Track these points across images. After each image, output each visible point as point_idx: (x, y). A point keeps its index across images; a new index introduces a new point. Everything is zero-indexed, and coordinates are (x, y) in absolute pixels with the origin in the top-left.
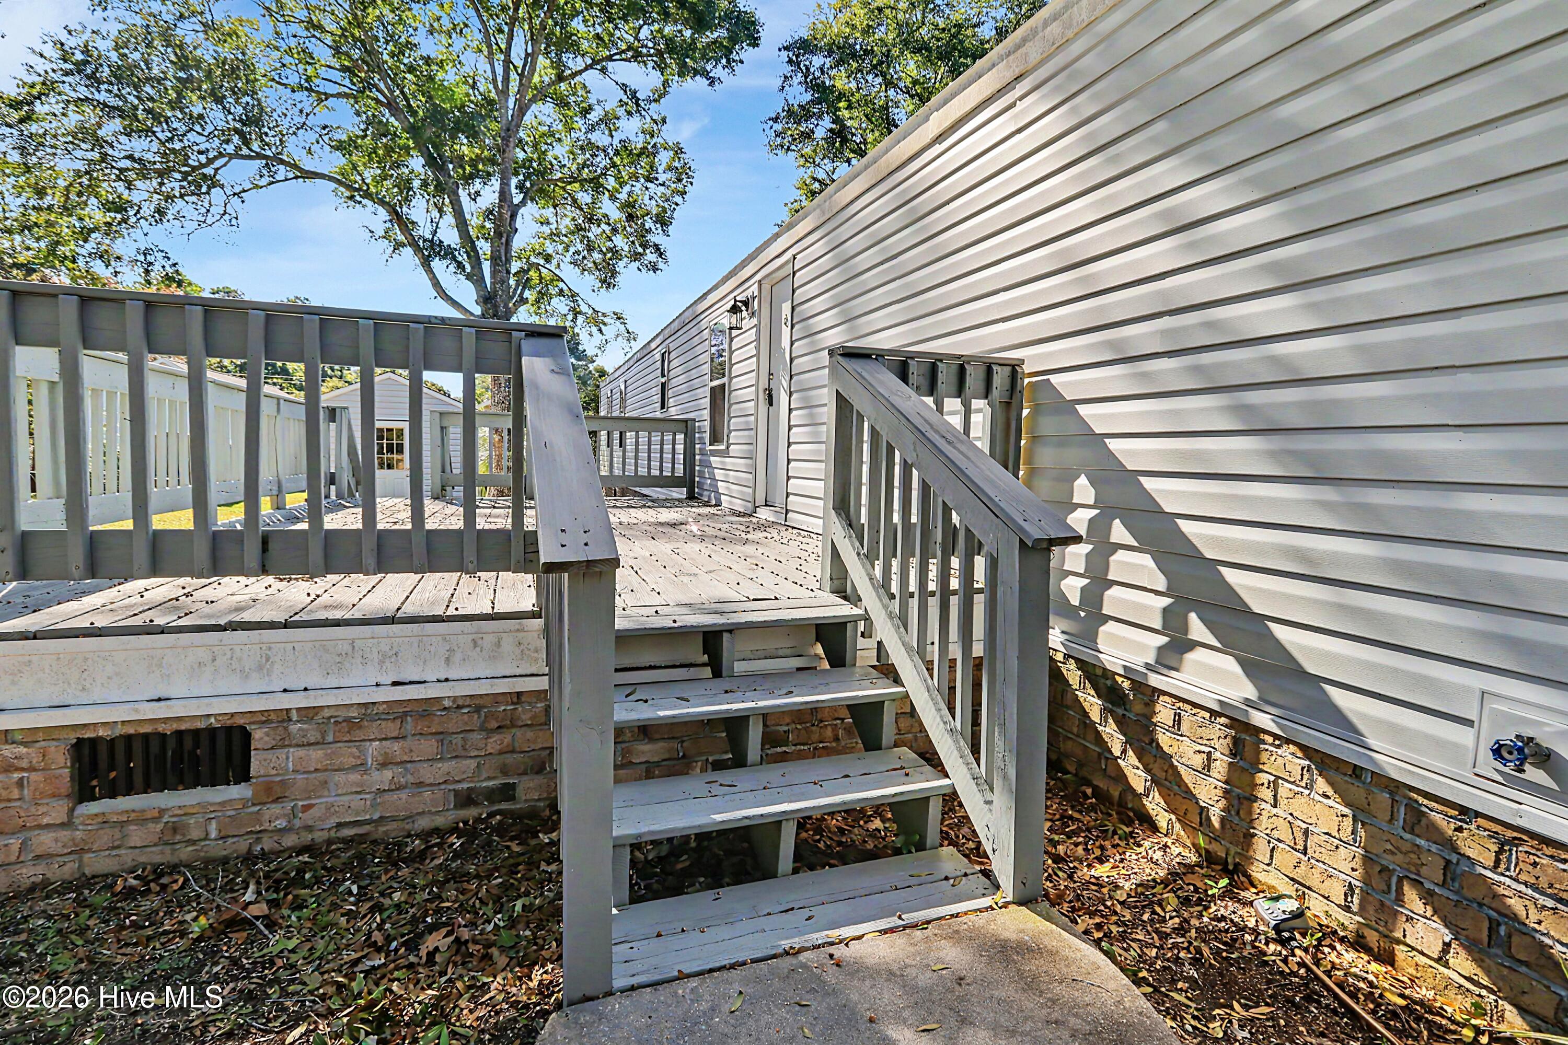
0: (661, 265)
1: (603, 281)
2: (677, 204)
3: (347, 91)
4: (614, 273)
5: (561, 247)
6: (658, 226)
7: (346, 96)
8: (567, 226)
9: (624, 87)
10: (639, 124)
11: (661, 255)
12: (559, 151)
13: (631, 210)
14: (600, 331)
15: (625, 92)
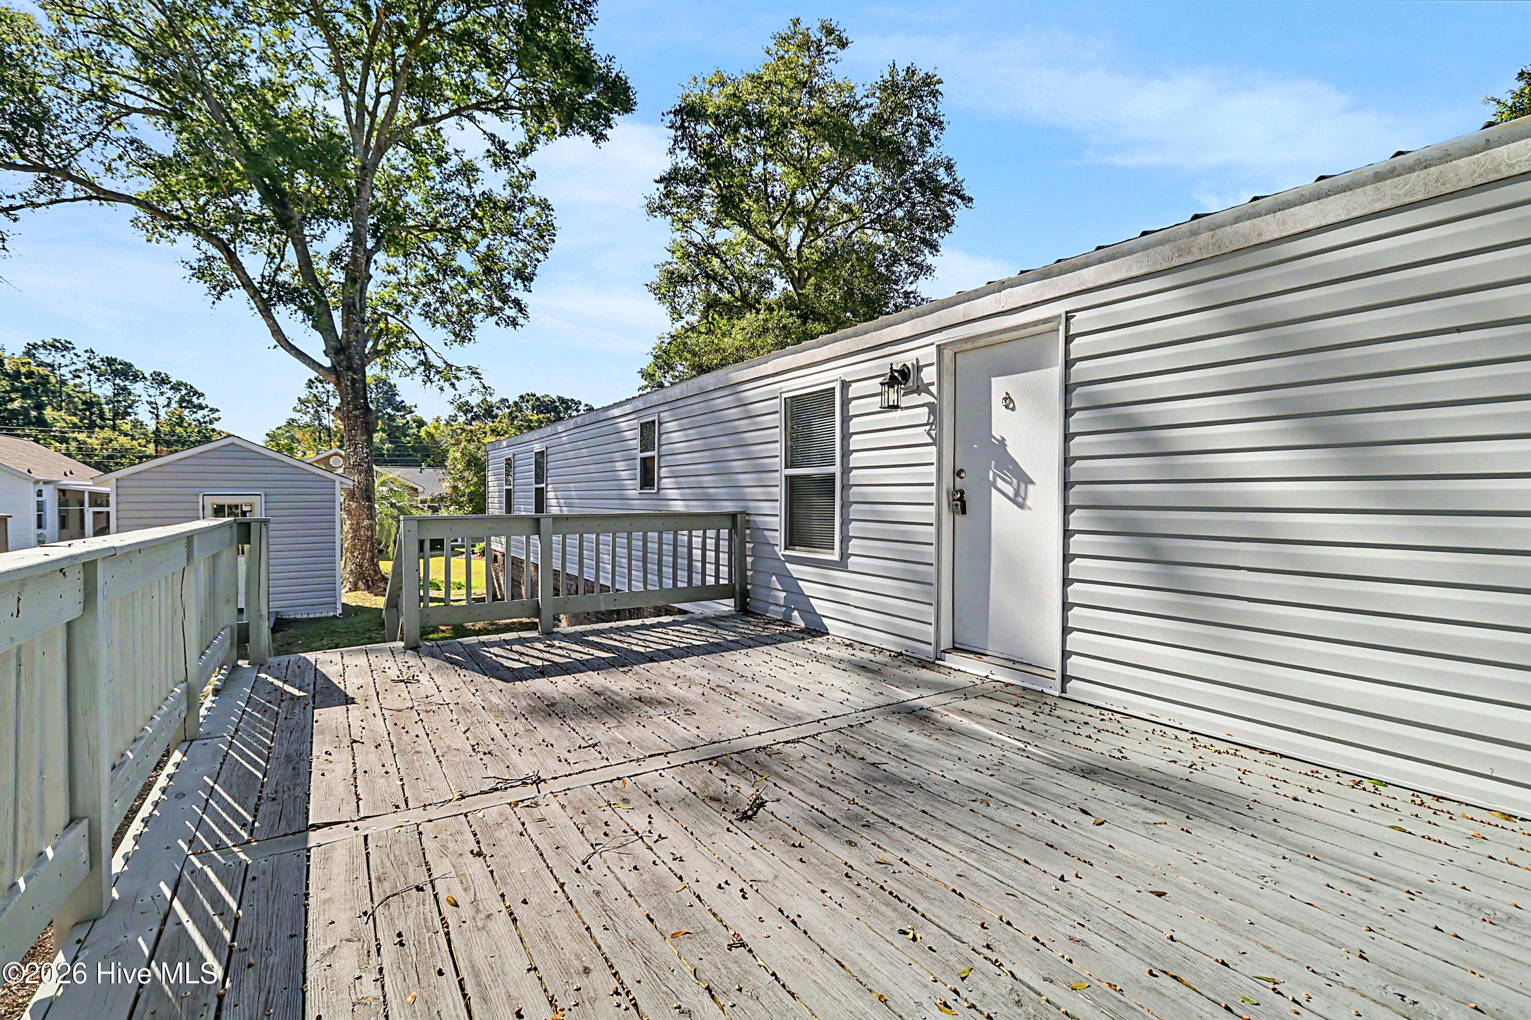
0: (521, 321)
1: (457, 335)
2: (539, 261)
3: (157, 107)
4: (470, 327)
5: (409, 298)
6: (519, 281)
7: (154, 112)
8: (417, 277)
9: (492, 137)
10: (507, 177)
11: (521, 310)
12: (413, 198)
13: (489, 263)
14: (453, 385)
15: (494, 142)
